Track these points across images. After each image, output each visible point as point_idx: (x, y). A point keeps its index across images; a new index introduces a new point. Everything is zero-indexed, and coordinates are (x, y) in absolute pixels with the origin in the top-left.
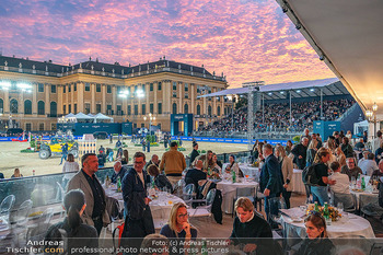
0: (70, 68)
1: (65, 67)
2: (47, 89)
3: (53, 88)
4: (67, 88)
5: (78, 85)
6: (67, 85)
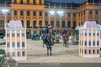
2: (72, 15)
4: (81, 14)
5: (86, 11)
6: (81, 12)
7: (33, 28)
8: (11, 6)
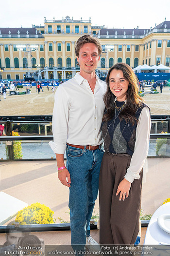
0: (149, 30)
1: (146, 30)
3: (137, 48)
4: (146, 46)
5: (152, 42)
6: (146, 44)
7: (75, 69)
8: (44, 38)
